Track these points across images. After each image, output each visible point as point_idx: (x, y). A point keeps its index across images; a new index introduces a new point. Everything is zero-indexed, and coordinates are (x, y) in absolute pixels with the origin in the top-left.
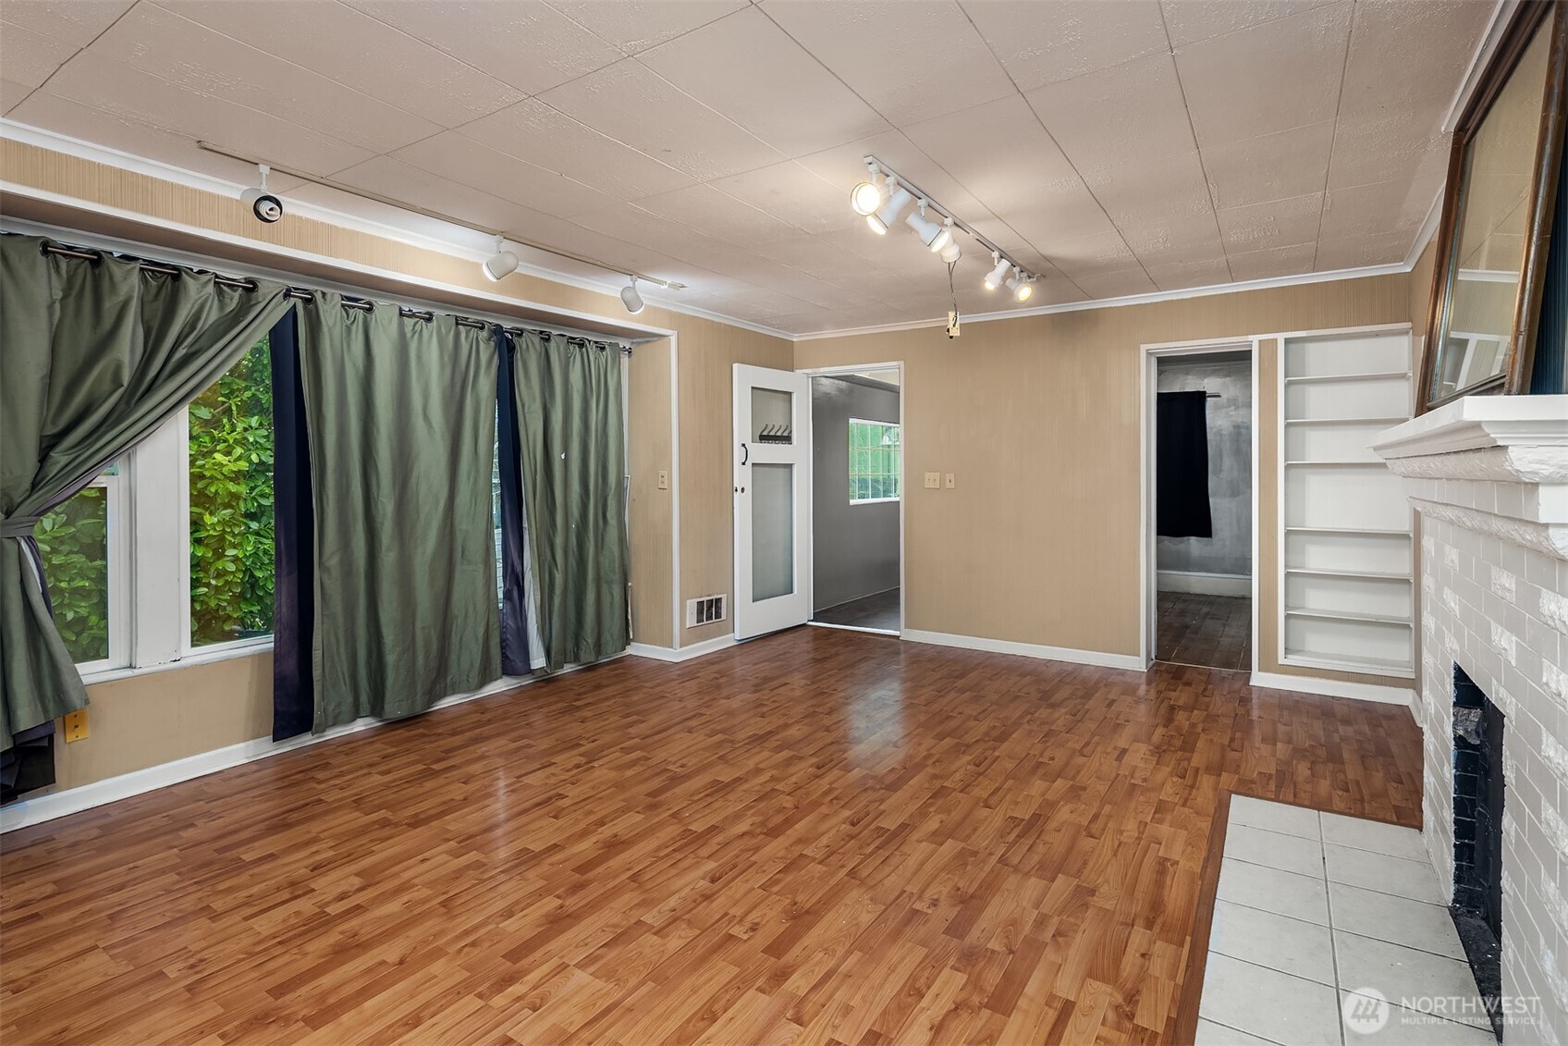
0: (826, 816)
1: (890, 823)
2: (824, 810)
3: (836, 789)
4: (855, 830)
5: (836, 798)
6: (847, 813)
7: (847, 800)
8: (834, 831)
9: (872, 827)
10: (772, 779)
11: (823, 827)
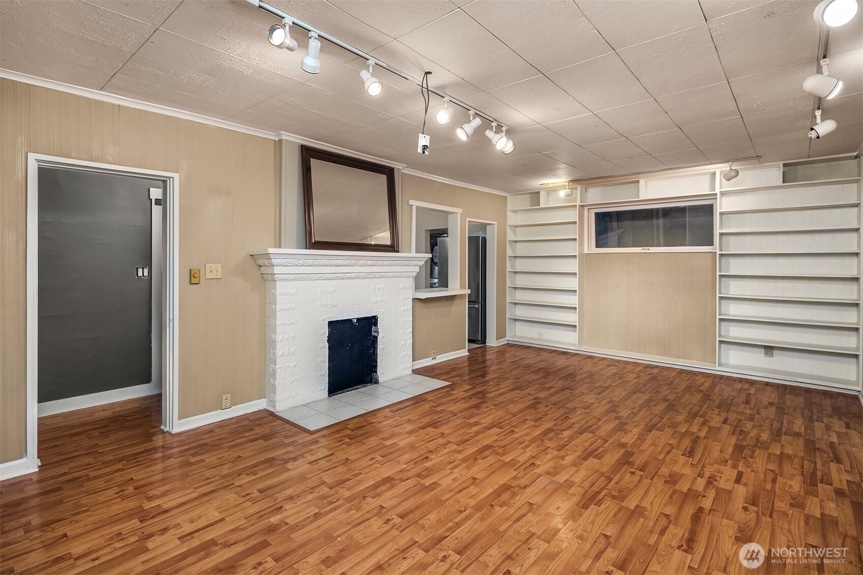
0: (527, 435)
1: (496, 430)
2: (528, 438)
3: (521, 448)
4: (512, 429)
5: (521, 443)
6: (516, 436)
7: (515, 442)
8: (522, 429)
9: (504, 429)
10: (563, 458)
11: (527, 431)
